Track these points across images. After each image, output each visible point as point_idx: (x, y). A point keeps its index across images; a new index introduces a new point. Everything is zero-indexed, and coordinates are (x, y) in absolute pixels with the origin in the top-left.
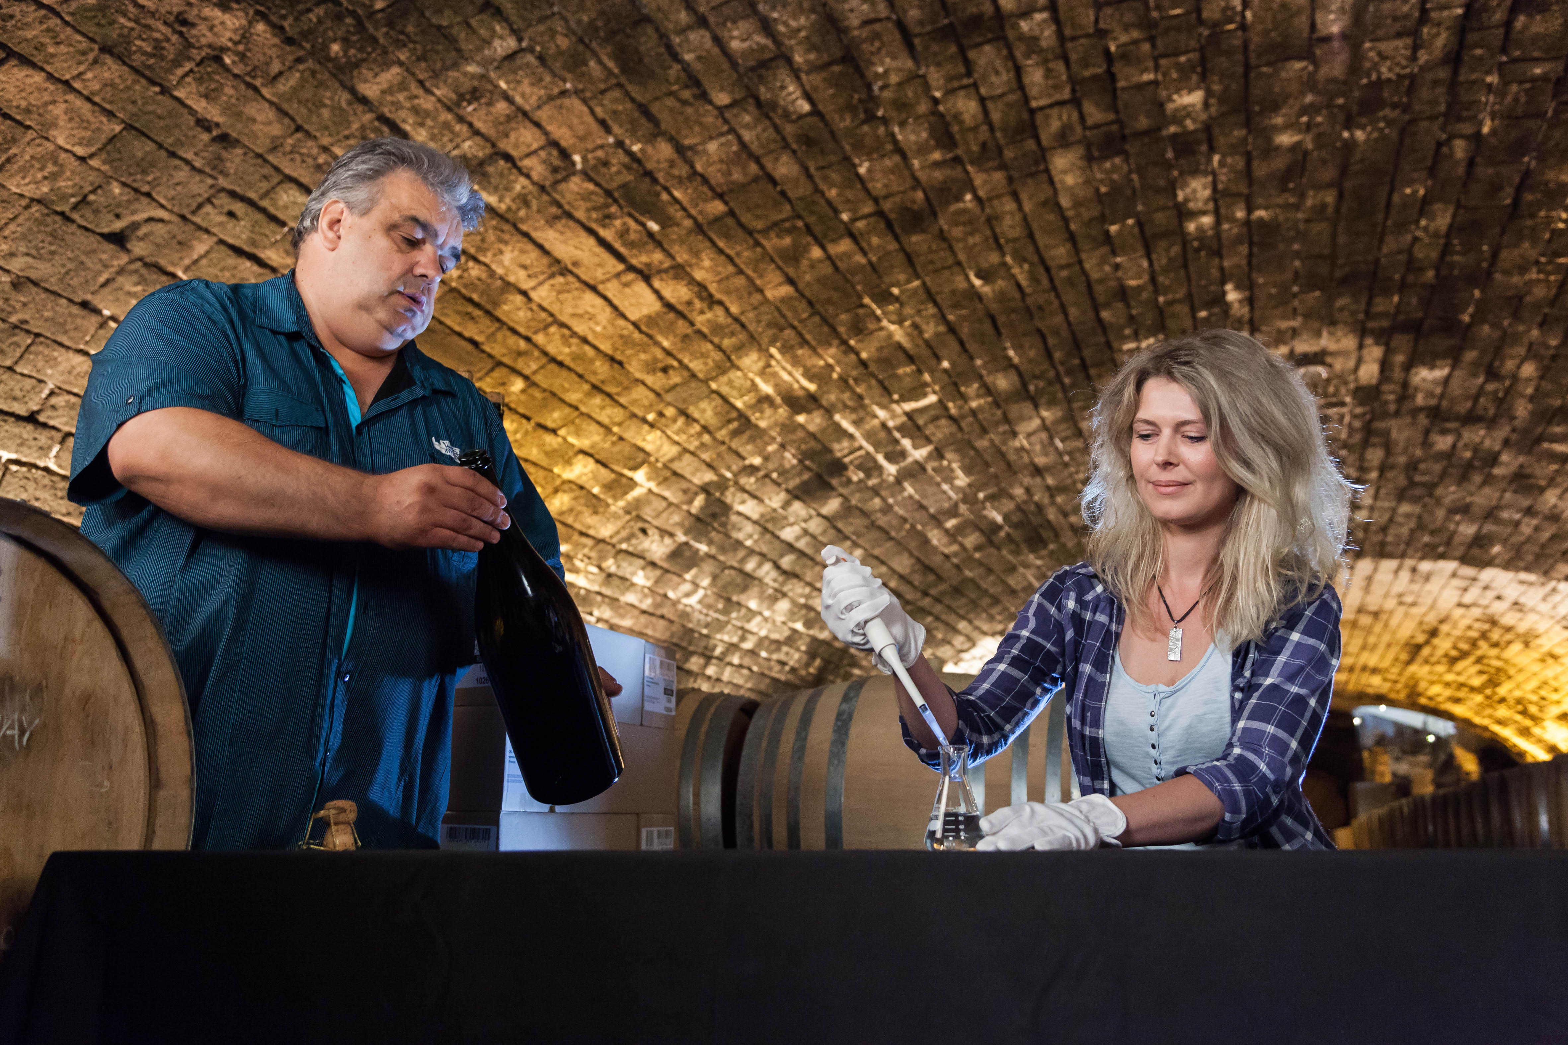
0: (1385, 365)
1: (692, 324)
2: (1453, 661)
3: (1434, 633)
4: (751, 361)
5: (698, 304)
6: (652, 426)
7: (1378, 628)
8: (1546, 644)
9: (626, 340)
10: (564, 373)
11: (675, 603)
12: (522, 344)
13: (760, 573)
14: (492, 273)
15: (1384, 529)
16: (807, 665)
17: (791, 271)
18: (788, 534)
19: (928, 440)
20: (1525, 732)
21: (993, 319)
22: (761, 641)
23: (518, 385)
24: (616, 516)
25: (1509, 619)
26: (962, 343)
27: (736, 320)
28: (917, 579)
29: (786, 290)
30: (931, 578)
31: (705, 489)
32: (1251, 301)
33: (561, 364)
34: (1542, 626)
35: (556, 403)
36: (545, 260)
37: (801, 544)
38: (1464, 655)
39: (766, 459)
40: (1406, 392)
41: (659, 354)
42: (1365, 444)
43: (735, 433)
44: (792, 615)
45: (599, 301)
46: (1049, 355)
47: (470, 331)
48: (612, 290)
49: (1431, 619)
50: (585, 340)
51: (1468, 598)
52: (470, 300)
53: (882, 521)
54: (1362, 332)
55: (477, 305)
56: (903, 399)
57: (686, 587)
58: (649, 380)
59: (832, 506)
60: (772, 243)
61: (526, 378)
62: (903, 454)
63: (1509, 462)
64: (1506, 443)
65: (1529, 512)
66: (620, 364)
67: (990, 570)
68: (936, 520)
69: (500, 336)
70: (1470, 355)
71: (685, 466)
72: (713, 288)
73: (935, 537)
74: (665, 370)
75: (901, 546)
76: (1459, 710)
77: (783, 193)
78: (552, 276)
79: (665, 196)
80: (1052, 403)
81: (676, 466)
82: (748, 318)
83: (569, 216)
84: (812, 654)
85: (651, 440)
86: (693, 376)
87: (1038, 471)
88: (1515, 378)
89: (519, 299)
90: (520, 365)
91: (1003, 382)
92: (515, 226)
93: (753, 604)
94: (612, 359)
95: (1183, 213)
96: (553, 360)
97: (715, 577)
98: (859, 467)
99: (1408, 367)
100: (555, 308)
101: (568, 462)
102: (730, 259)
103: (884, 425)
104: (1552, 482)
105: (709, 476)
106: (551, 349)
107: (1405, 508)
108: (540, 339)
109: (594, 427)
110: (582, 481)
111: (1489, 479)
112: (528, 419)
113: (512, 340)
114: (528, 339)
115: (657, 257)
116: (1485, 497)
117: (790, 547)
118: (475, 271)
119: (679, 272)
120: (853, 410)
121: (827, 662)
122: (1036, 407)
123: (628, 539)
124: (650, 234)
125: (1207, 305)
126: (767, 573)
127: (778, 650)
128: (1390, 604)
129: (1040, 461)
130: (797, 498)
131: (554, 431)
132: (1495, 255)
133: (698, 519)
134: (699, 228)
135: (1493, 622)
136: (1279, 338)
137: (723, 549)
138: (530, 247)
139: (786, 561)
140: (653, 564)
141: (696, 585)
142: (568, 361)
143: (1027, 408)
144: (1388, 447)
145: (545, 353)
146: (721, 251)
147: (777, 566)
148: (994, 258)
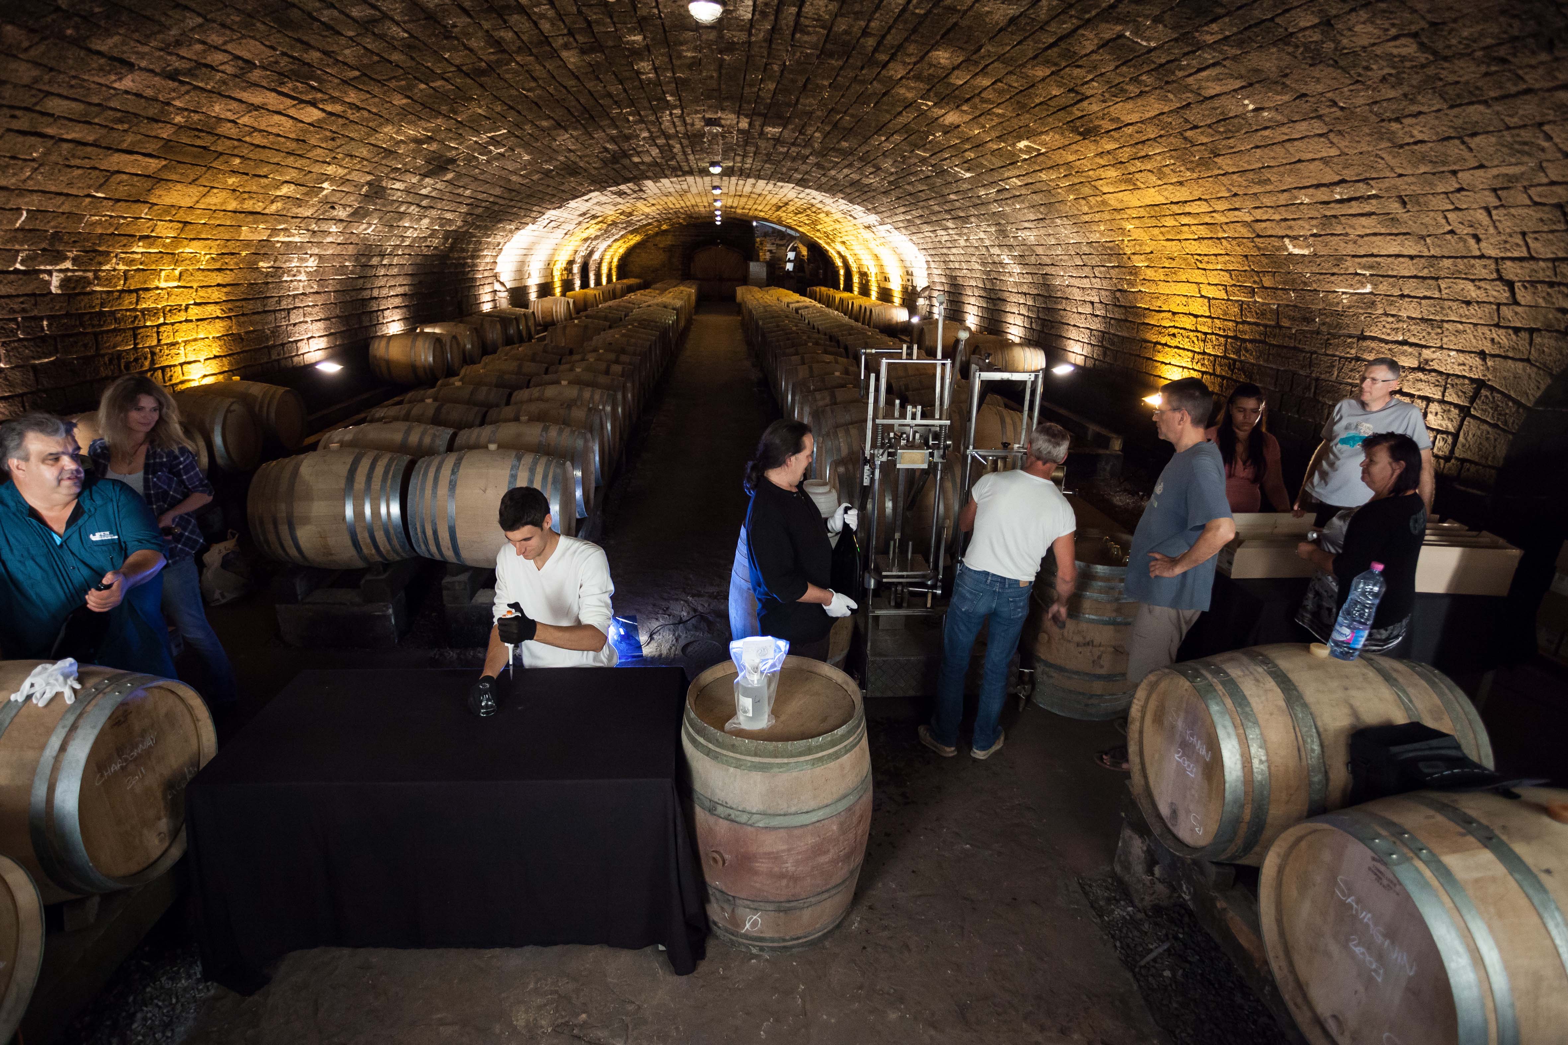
0: (750, 124)
1: (347, 119)
2: (796, 214)
3: (787, 204)
4: (388, 129)
5: (350, 112)
6: (329, 164)
7: (761, 199)
8: (835, 217)
9: (305, 131)
10: (267, 151)
11: (357, 235)
12: (236, 143)
13: (410, 210)
14: (209, 116)
15: (760, 171)
16: (444, 244)
17: (409, 94)
18: (424, 192)
19: (504, 146)
20: (828, 243)
21: (536, 104)
22: (414, 239)
23: (237, 161)
24: (313, 205)
25: (820, 206)
26: (519, 112)
27: (376, 114)
28: (506, 195)
29: (405, 101)
30: (514, 194)
31: (369, 183)
32: (680, 100)
33: (264, 147)
34: (833, 211)
35: (264, 164)
36: (244, 106)
37: (433, 194)
38: (800, 213)
39: (404, 165)
40: (762, 133)
41: (328, 134)
42: (746, 145)
43: (383, 158)
44: (432, 223)
45: (283, 118)
46: (572, 114)
47: (199, 142)
48: (292, 112)
49: (785, 200)
50: (279, 135)
51: (800, 196)
52: (197, 130)
53: (481, 177)
54: (739, 114)
55: (201, 131)
56: (486, 132)
57: (364, 226)
58: (323, 145)
59: (450, 176)
60: (393, 84)
61: (241, 157)
62: (491, 152)
63: (812, 159)
64: (811, 154)
65: (824, 175)
66: (304, 141)
67: (549, 186)
68: (515, 173)
69: (219, 142)
70: (790, 127)
71: (354, 176)
72: (358, 104)
73: (514, 178)
74: (333, 139)
75: (494, 185)
76: (800, 229)
77: (397, 66)
78: (250, 111)
79: (319, 72)
80: (575, 129)
81: (348, 177)
82: (384, 113)
83: (256, 85)
84: (446, 238)
85: (330, 170)
86: (352, 139)
87: (570, 151)
88: (812, 136)
89: (229, 125)
90: (236, 152)
91: (545, 124)
92: (220, 94)
93: (407, 225)
94: (298, 140)
95: (638, 73)
96: (258, 146)
97: (381, 219)
98: (464, 160)
99: (763, 126)
100: (256, 125)
101: (277, 188)
102: (368, 92)
103: (476, 142)
104: (833, 168)
105: (369, 178)
106: (256, 142)
107: (767, 166)
108: (247, 139)
109: (291, 170)
110: (289, 194)
111: (804, 162)
112: (247, 174)
113: (228, 143)
114: (239, 140)
115: (319, 95)
116: (804, 167)
117: (426, 196)
118: (196, 117)
119: (334, 100)
120: (455, 139)
121: (455, 240)
122: (566, 131)
123: (323, 214)
124: (313, 87)
125: (657, 100)
126: (413, 209)
127: (425, 241)
128: (765, 193)
129: (573, 148)
130: (426, 176)
131: (266, 177)
132: (798, 100)
133: (366, 196)
134: (345, 82)
135: (813, 205)
136: (697, 112)
137: (384, 206)
138: (232, 102)
139: (424, 203)
140: (341, 221)
141: (370, 224)
142: (268, 145)
143: (562, 132)
144: (757, 147)
145: (252, 144)
146: (361, 90)
147: (418, 205)
148: (533, 84)
